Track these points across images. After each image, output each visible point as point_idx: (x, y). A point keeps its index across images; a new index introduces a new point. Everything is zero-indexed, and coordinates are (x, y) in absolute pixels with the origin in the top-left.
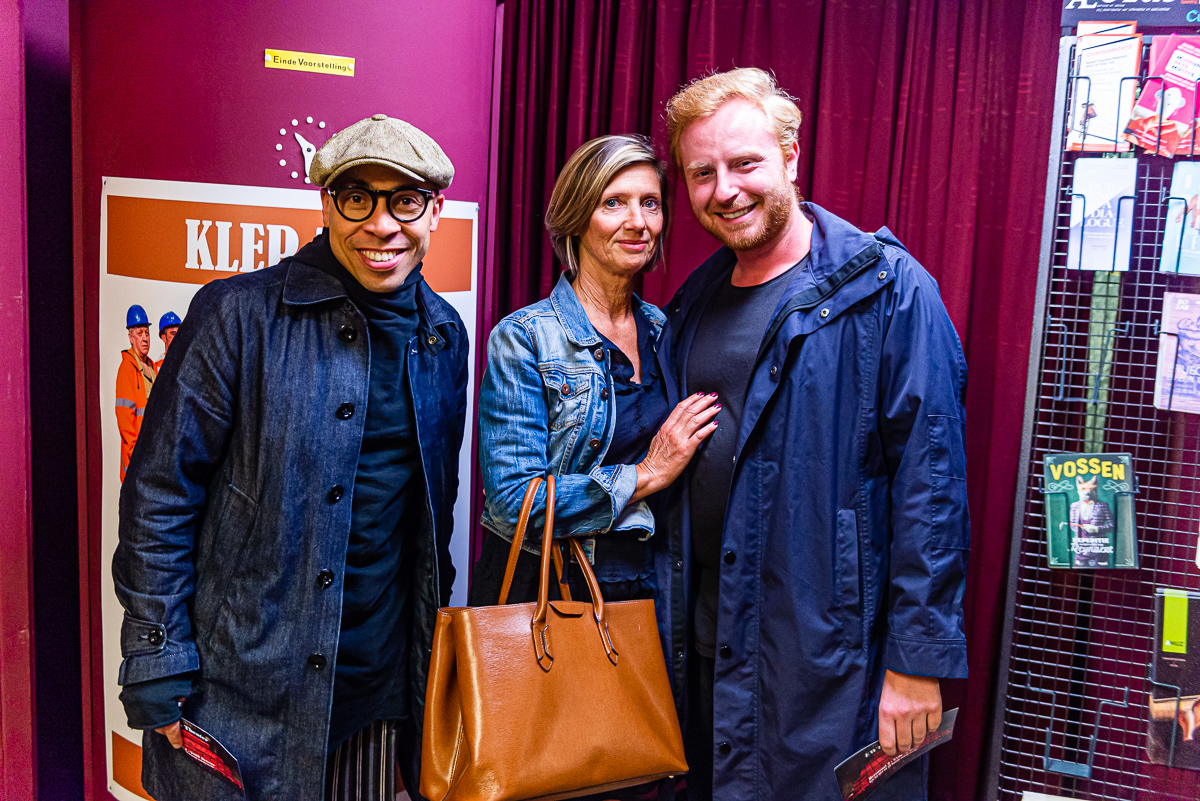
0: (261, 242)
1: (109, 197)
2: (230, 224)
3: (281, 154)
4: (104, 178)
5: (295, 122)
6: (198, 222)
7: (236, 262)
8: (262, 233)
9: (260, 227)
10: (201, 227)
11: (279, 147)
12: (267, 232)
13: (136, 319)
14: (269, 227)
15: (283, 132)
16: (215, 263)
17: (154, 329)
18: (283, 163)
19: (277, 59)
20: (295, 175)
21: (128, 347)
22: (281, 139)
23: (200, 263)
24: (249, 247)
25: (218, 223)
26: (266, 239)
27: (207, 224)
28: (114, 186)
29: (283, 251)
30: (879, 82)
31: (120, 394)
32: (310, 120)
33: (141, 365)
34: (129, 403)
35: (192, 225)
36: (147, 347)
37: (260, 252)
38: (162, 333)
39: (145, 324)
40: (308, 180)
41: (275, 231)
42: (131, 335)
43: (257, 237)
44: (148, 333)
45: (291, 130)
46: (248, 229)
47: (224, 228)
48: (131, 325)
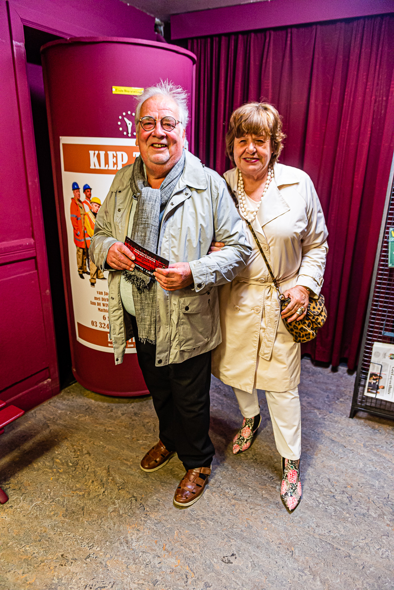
0: (115, 158)
1: (63, 144)
2: (104, 152)
3: (120, 126)
4: (60, 137)
5: (124, 114)
6: (93, 152)
7: (107, 166)
8: (115, 155)
9: (114, 153)
10: (94, 154)
11: (119, 123)
12: (117, 154)
13: (75, 187)
14: (117, 153)
15: (120, 117)
16: (100, 166)
17: (81, 190)
18: (121, 129)
19: (117, 90)
20: (125, 133)
21: (73, 197)
22: (119, 120)
23: (95, 166)
24: (111, 160)
25: (100, 152)
26: (116, 157)
27: (97, 152)
28: (65, 140)
29: (122, 161)
30: (333, 88)
31: (72, 213)
32: (129, 113)
33: (78, 203)
34: (75, 215)
35: (91, 152)
36: (79, 196)
37: (115, 162)
38: (84, 191)
39: (78, 188)
40: (130, 135)
41: (119, 154)
42: (74, 192)
43: (114, 156)
44: (79, 192)
45: (123, 117)
46: (110, 154)
47: (102, 153)
48: (74, 189)
